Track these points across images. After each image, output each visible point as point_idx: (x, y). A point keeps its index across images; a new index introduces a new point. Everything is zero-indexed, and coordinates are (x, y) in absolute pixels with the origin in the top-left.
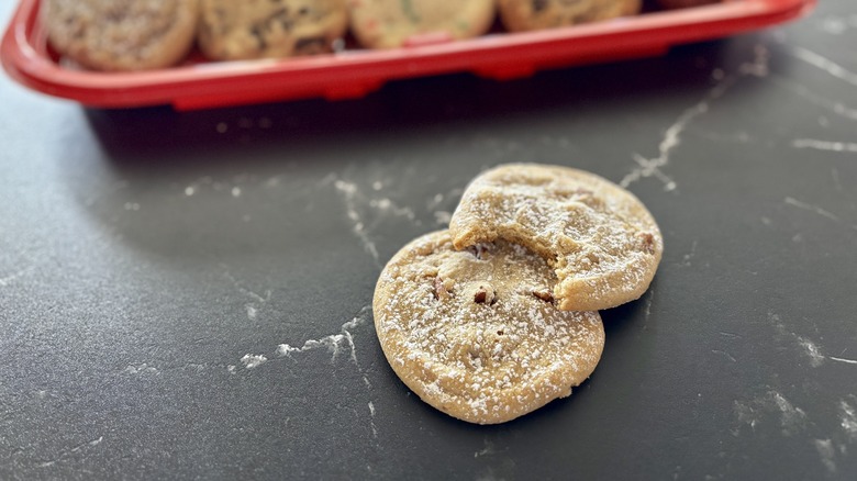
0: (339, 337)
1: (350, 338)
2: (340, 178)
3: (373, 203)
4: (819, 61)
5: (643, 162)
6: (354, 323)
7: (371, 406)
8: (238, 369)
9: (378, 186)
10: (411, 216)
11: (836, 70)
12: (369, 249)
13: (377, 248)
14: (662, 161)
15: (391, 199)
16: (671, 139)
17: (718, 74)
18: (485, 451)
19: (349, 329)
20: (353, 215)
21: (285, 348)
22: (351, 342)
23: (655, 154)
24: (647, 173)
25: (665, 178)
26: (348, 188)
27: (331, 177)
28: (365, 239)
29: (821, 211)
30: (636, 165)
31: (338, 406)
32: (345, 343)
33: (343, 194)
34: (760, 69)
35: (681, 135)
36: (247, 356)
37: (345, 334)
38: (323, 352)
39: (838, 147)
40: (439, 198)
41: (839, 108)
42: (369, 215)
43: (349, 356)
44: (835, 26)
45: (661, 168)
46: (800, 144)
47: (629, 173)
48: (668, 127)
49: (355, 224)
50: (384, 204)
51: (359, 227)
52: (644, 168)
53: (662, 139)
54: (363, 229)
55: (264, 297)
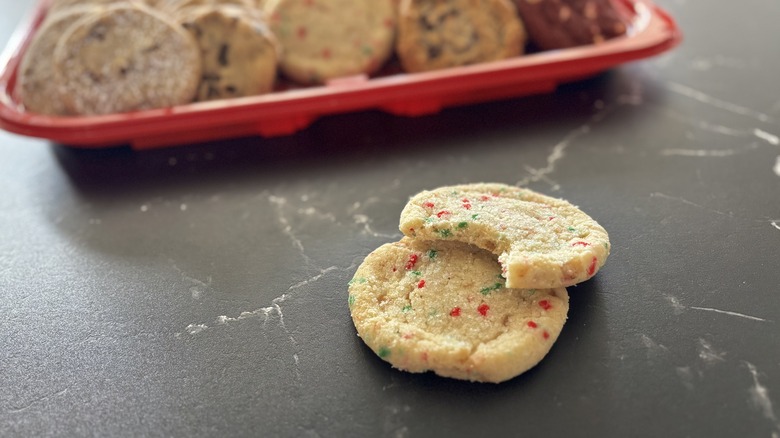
0: (270, 309)
1: (279, 309)
2: (273, 194)
3: (301, 211)
4: (687, 92)
5: (533, 171)
6: (283, 298)
7: (295, 357)
8: (183, 335)
9: (305, 198)
10: (333, 219)
11: (701, 97)
12: (297, 245)
13: (302, 243)
14: (550, 169)
15: (316, 207)
16: (557, 153)
17: (599, 104)
19: (281, 304)
20: (283, 220)
21: (224, 318)
22: (280, 312)
23: (545, 164)
24: (535, 179)
25: (551, 182)
26: (278, 200)
27: (265, 193)
28: (293, 237)
29: (684, 201)
30: (528, 173)
31: (268, 359)
32: (275, 313)
33: (275, 205)
34: (635, 100)
35: (566, 150)
36: (191, 325)
37: (275, 307)
38: (256, 321)
39: (701, 153)
40: (357, 205)
41: (704, 125)
42: (297, 220)
43: (278, 322)
44: (702, 65)
45: (549, 176)
46: (668, 152)
47: (521, 179)
48: (555, 144)
49: (285, 227)
50: (310, 211)
51: (288, 229)
52: (533, 175)
53: (550, 153)
54: (291, 230)
55: (206, 282)
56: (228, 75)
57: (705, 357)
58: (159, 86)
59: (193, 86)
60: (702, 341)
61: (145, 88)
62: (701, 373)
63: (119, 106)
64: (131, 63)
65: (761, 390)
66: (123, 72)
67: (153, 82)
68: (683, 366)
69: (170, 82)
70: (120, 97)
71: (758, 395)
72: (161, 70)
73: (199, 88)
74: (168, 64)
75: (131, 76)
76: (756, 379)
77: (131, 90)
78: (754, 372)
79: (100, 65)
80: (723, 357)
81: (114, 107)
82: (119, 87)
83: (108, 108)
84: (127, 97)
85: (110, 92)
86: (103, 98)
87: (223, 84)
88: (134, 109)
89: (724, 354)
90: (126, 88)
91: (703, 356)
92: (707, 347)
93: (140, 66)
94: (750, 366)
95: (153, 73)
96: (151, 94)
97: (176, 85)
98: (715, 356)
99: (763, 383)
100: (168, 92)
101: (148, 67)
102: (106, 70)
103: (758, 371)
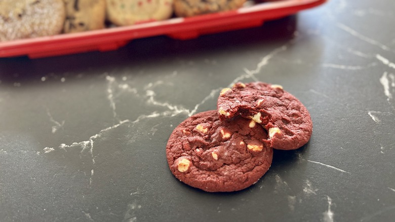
0: (88, 142)
1: (92, 142)
2: (109, 75)
5: (248, 71)
6: (95, 137)
7: (92, 171)
8: (40, 154)
10: (135, 92)
14: (257, 71)
15: (129, 84)
16: (264, 61)
18: (136, 193)
19: (93, 139)
20: (109, 91)
21: (63, 145)
22: (92, 144)
23: (255, 69)
24: (247, 77)
25: (255, 79)
26: (111, 79)
27: (105, 74)
28: (112, 101)
30: (244, 73)
32: (89, 145)
35: (270, 60)
36: (46, 148)
37: (90, 141)
38: (79, 148)
40: (150, 85)
42: (117, 91)
43: (89, 150)
45: (256, 75)
46: (325, 65)
47: (239, 76)
48: (264, 56)
49: (109, 95)
50: (125, 86)
51: (111, 96)
52: (247, 74)
53: (259, 61)
54: (113, 97)
55: (61, 123)
56: (80, 17)
57: (306, 191)
58: (41, 24)
59: (60, 24)
60: (308, 181)
61: (33, 25)
62: (301, 201)
63: (19, 35)
64: (24, 11)
65: (330, 214)
66: (20, 16)
67: (37, 22)
68: (293, 196)
69: (47, 22)
70: (19, 30)
71: (327, 216)
72: (42, 14)
73: (64, 24)
74: (45, 11)
75: (24, 18)
76: (329, 207)
77: (25, 25)
78: (330, 203)
79: (8, 12)
80: (316, 192)
81: (16, 35)
82: (18, 24)
83: (13, 36)
84: (23, 30)
85: (14, 27)
86: (10, 30)
87: (77, 21)
88: (27, 37)
89: (316, 190)
90: (22, 25)
91: (305, 190)
92: (309, 185)
93: (29, 12)
94: (329, 199)
95: (37, 16)
96: (36, 28)
97: (50, 23)
98: (311, 191)
99: (332, 210)
100: (46, 27)
101: (34, 13)
102: (11, 15)
103: (332, 203)
